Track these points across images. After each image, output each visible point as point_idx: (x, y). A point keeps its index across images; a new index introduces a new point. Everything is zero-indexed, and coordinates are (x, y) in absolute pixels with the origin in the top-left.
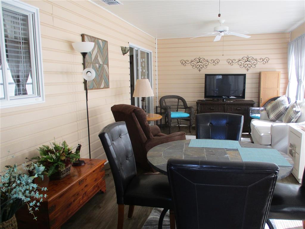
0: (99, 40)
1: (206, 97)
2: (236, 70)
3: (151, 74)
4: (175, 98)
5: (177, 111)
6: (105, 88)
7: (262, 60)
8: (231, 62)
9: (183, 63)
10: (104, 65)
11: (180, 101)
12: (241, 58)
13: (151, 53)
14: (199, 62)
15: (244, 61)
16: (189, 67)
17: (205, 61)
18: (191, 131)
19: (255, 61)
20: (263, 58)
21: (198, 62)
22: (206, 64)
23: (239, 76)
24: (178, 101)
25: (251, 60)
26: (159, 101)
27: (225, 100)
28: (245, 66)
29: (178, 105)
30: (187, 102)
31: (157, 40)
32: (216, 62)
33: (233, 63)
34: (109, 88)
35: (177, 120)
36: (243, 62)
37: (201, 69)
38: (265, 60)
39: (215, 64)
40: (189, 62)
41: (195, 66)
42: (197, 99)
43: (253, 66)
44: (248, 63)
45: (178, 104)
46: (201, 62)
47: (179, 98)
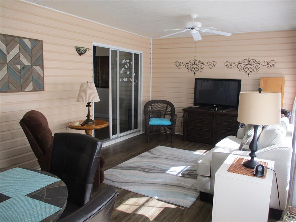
4: (164, 103)
7: (266, 64)
8: (229, 65)
11: (169, 107)
12: (241, 61)
14: (194, 64)
16: (183, 69)
17: (200, 63)
19: (258, 65)
20: (268, 61)
24: (167, 106)
25: (253, 64)
27: (216, 109)
29: (166, 111)
30: (175, 108)
31: (153, 40)
32: (212, 65)
33: (231, 66)
34: (44, 90)
36: (243, 66)
37: (195, 72)
38: (271, 64)
39: (211, 67)
41: (189, 69)
44: (249, 66)
45: (166, 109)
46: (196, 65)
47: (169, 103)
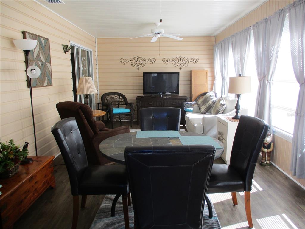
0: (41, 38)
1: (144, 93)
2: (170, 68)
3: (92, 72)
4: (116, 95)
5: (118, 107)
6: (48, 85)
7: (192, 60)
8: (166, 61)
9: (123, 62)
10: (47, 63)
11: (121, 97)
12: (174, 58)
13: (91, 51)
14: (138, 61)
15: (177, 60)
16: (128, 65)
17: (143, 60)
18: (132, 125)
19: (187, 61)
20: (194, 58)
21: (136, 61)
22: (144, 63)
23: (172, 74)
24: (119, 97)
25: (183, 60)
26: (101, 98)
27: (162, 96)
28: (179, 65)
29: (119, 102)
30: (127, 99)
31: (97, 39)
32: (152, 61)
33: (168, 62)
34: (52, 86)
35: (119, 115)
36: (176, 62)
37: (139, 68)
38: (195, 60)
39: (152, 63)
40: (128, 61)
41: (133, 65)
42: (136, 95)
43: (185, 65)
44: (180, 62)
45: (119, 100)
46: (139, 61)
47: (120, 95)
